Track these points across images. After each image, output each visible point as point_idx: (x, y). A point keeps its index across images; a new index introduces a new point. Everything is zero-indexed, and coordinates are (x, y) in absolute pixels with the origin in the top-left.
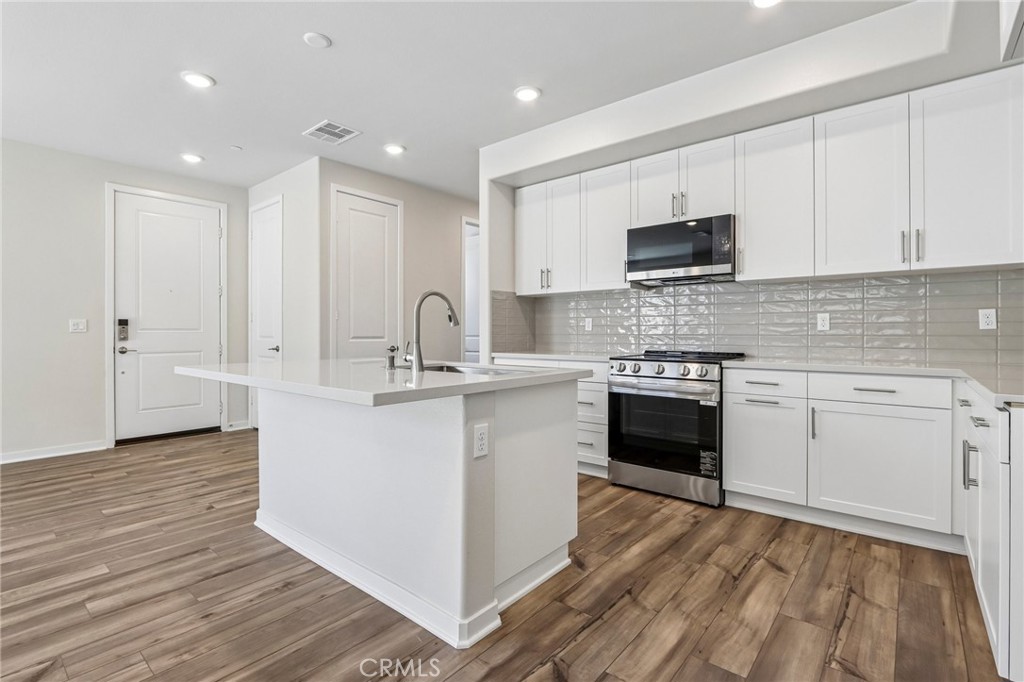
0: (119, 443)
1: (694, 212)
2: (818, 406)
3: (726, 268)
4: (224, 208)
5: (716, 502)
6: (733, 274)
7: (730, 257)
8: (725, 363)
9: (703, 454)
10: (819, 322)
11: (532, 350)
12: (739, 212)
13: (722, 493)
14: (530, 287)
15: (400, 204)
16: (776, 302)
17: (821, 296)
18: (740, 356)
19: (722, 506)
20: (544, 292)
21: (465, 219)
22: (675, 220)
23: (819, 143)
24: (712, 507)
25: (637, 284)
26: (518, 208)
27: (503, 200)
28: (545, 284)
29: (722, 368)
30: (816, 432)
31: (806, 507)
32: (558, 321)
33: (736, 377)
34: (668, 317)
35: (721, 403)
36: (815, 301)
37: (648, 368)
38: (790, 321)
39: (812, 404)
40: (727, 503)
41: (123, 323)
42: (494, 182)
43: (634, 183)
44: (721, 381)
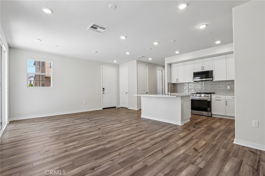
0: (103, 109)
1: (206, 70)
2: (227, 100)
3: (212, 79)
4: (116, 68)
5: (210, 116)
6: (213, 80)
7: (212, 77)
8: (212, 94)
9: (208, 108)
10: (228, 87)
11: (174, 93)
12: (213, 70)
13: (211, 114)
14: (174, 81)
15: (148, 67)
16: (220, 84)
17: (228, 83)
18: (214, 93)
19: (211, 116)
20: (177, 83)
21: (158, 68)
22: (202, 71)
23: (227, 59)
24: (210, 117)
25: (195, 81)
26: (171, 68)
27: (169, 67)
28: (177, 81)
29: (211, 95)
30: (227, 104)
31: (225, 116)
32: (179, 88)
33: (213, 96)
34: (201, 87)
35: (211, 100)
36: (227, 84)
37: (198, 95)
38: (223, 87)
39: (226, 100)
40: (212, 116)
41: (104, 89)
42: (168, 64)
43: (194, 64)
44: (211, 97)
